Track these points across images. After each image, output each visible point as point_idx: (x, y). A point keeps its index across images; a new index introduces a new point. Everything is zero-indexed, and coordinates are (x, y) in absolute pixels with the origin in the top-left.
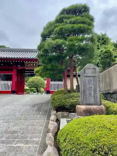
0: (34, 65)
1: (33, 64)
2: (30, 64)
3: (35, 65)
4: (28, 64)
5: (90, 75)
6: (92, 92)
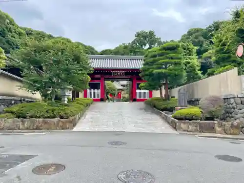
1: (120, 73)
2: (117, 73)
4: (115, 73)
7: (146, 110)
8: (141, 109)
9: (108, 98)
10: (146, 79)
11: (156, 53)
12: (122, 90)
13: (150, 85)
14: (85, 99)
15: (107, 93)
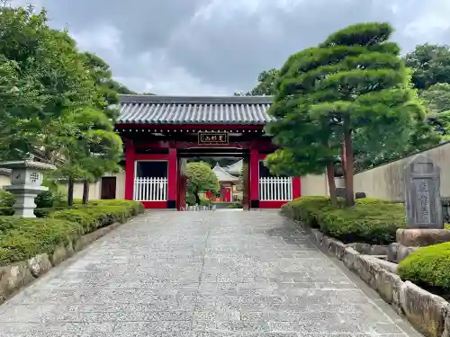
0: (221, 137)
1: (218, 137)
2: (210, 136)
3: (223, 139)
4: (205, 137)
5: (422, 175)
6: (428, 206)
7: (285, 233)
8: (271, 232)
9: (198, 201)
10: (286, 140)
11: (317, 59)
12: (232, 183)
13: (300, 158)
14: (129, 201)
15: (198, 188)
